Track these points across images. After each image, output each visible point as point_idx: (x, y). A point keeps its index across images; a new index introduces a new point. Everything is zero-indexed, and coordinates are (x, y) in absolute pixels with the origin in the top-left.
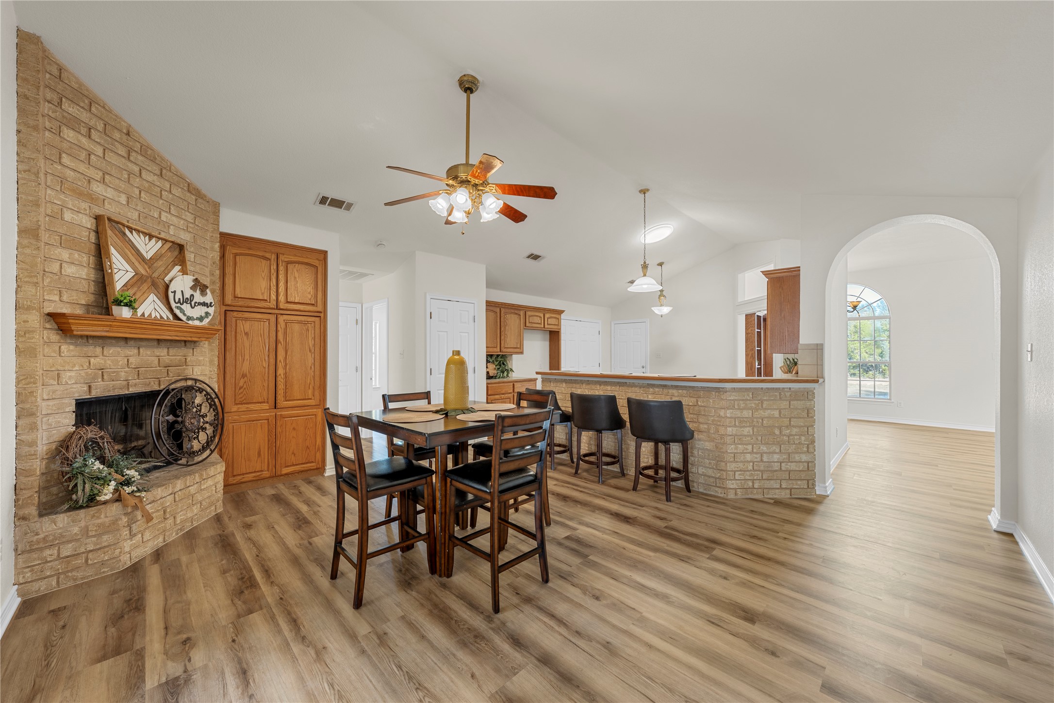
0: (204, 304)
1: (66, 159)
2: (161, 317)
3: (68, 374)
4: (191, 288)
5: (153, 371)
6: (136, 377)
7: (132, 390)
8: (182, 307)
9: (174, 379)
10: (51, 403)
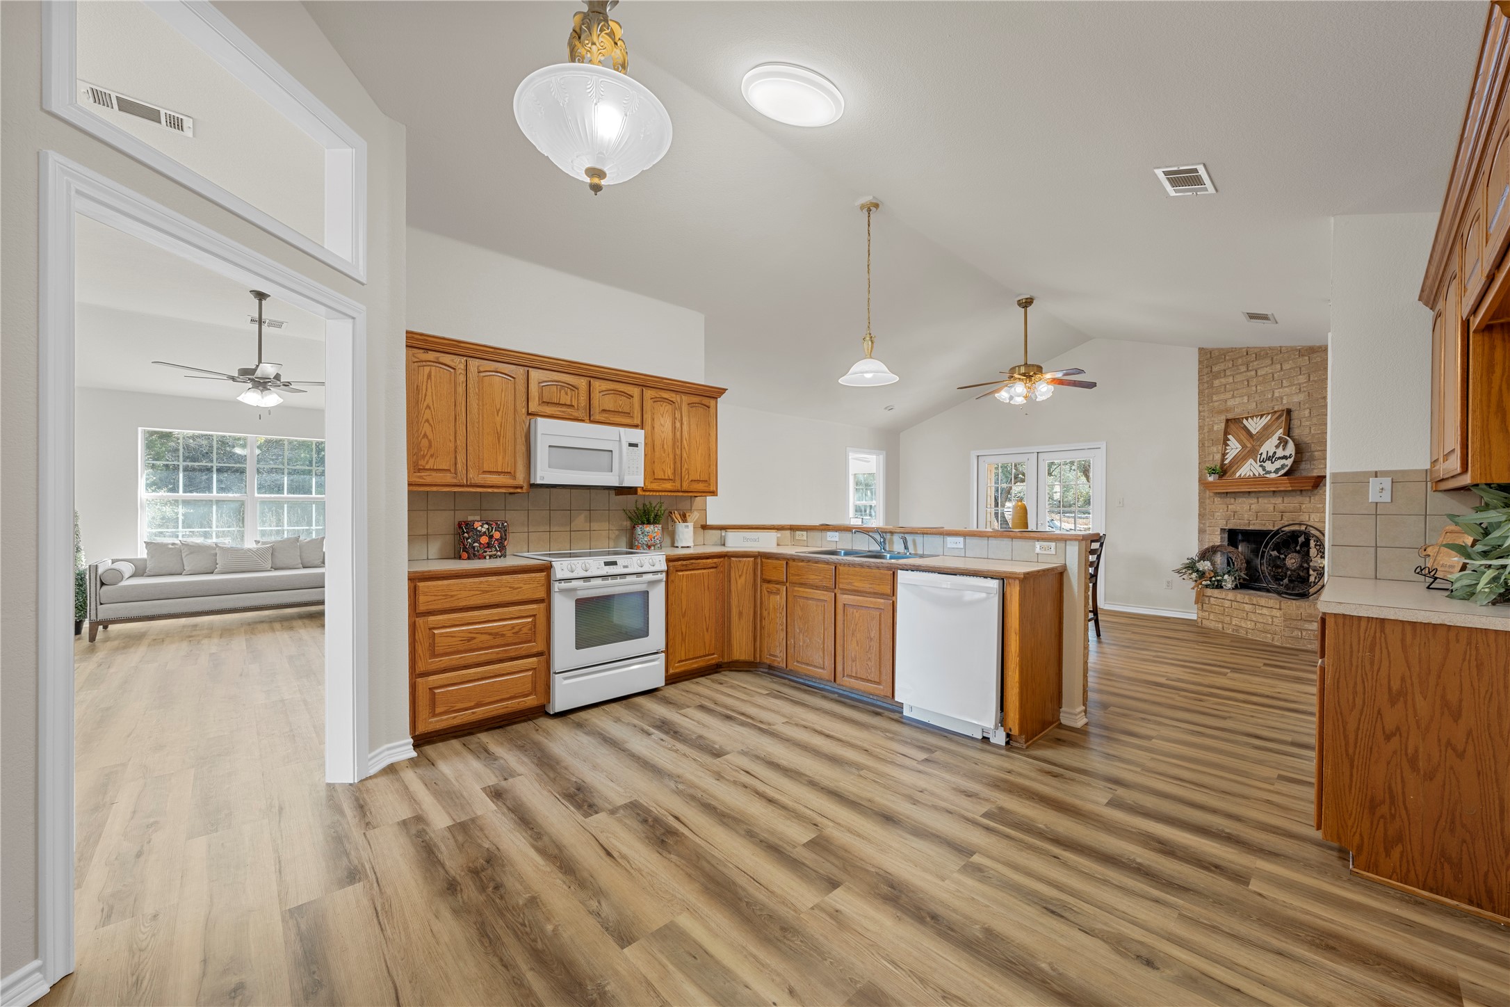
0: (1285, 457)
1: (1215, 398)
2: (1254, 474)
3: (1217, 514)
4: (1276, 446)
5: (1269, 515)
6: (1255, 519)
7: (1251, 528)
8: (1264, 464)
9: (1287, 523)
10: (1210, 528)
